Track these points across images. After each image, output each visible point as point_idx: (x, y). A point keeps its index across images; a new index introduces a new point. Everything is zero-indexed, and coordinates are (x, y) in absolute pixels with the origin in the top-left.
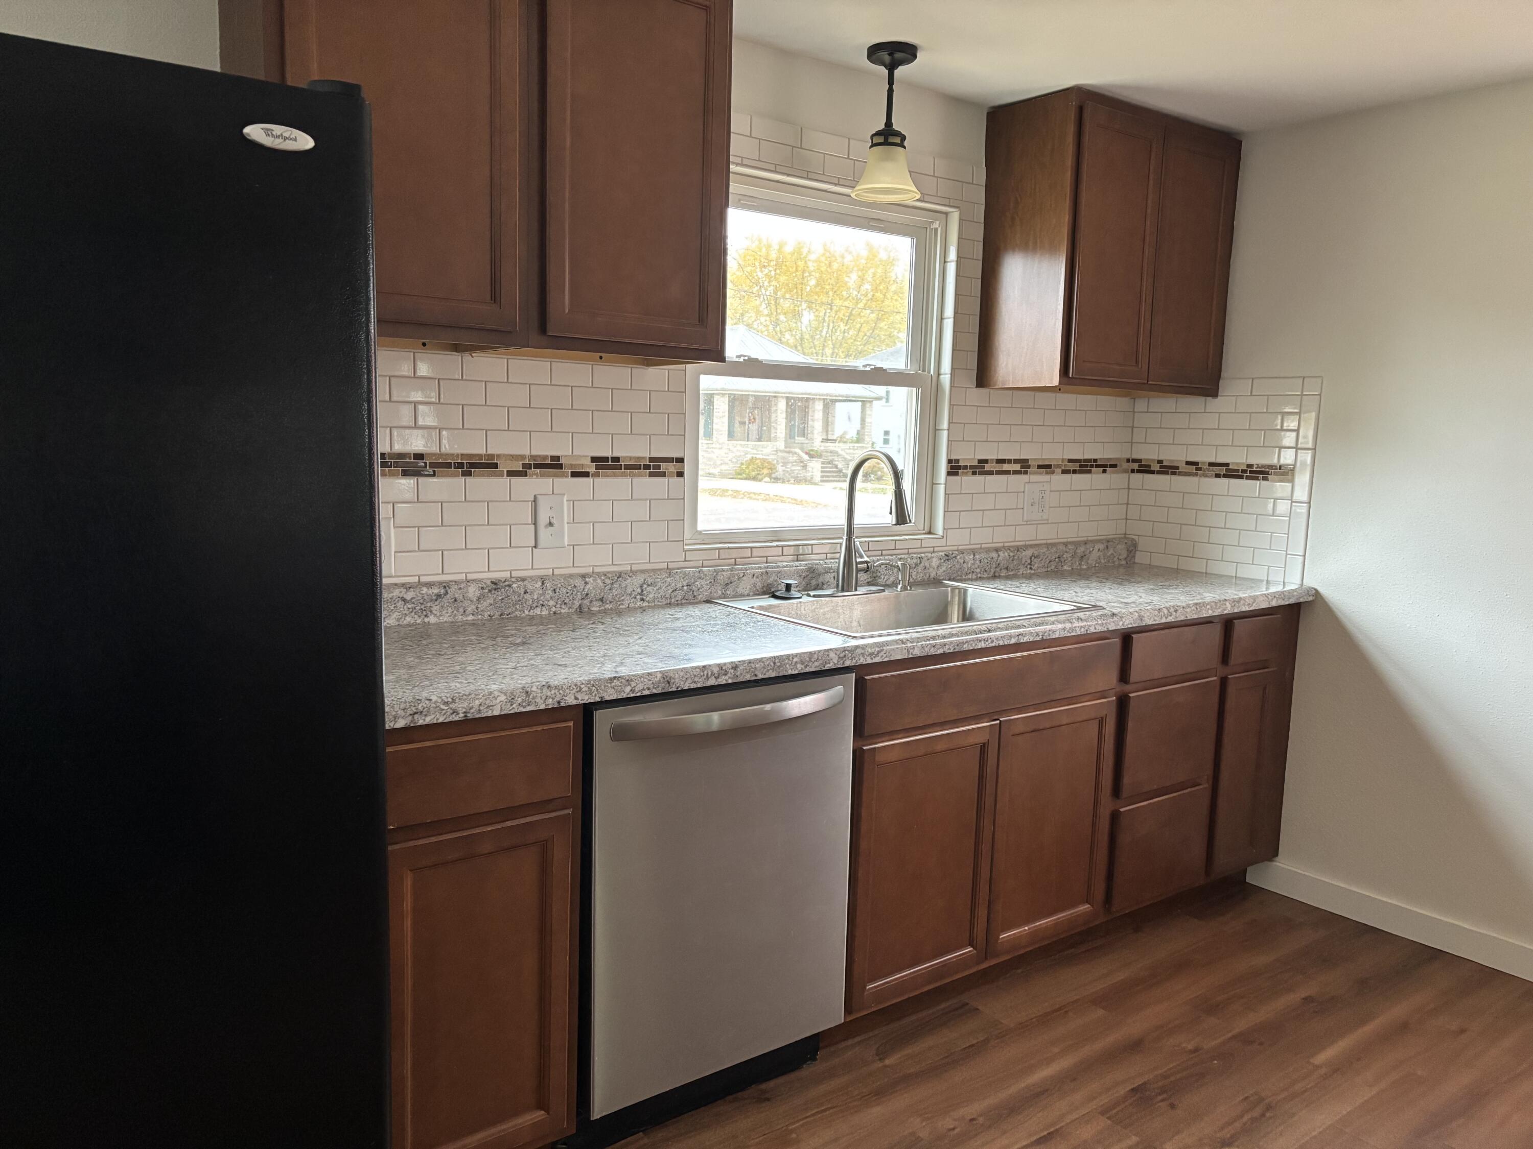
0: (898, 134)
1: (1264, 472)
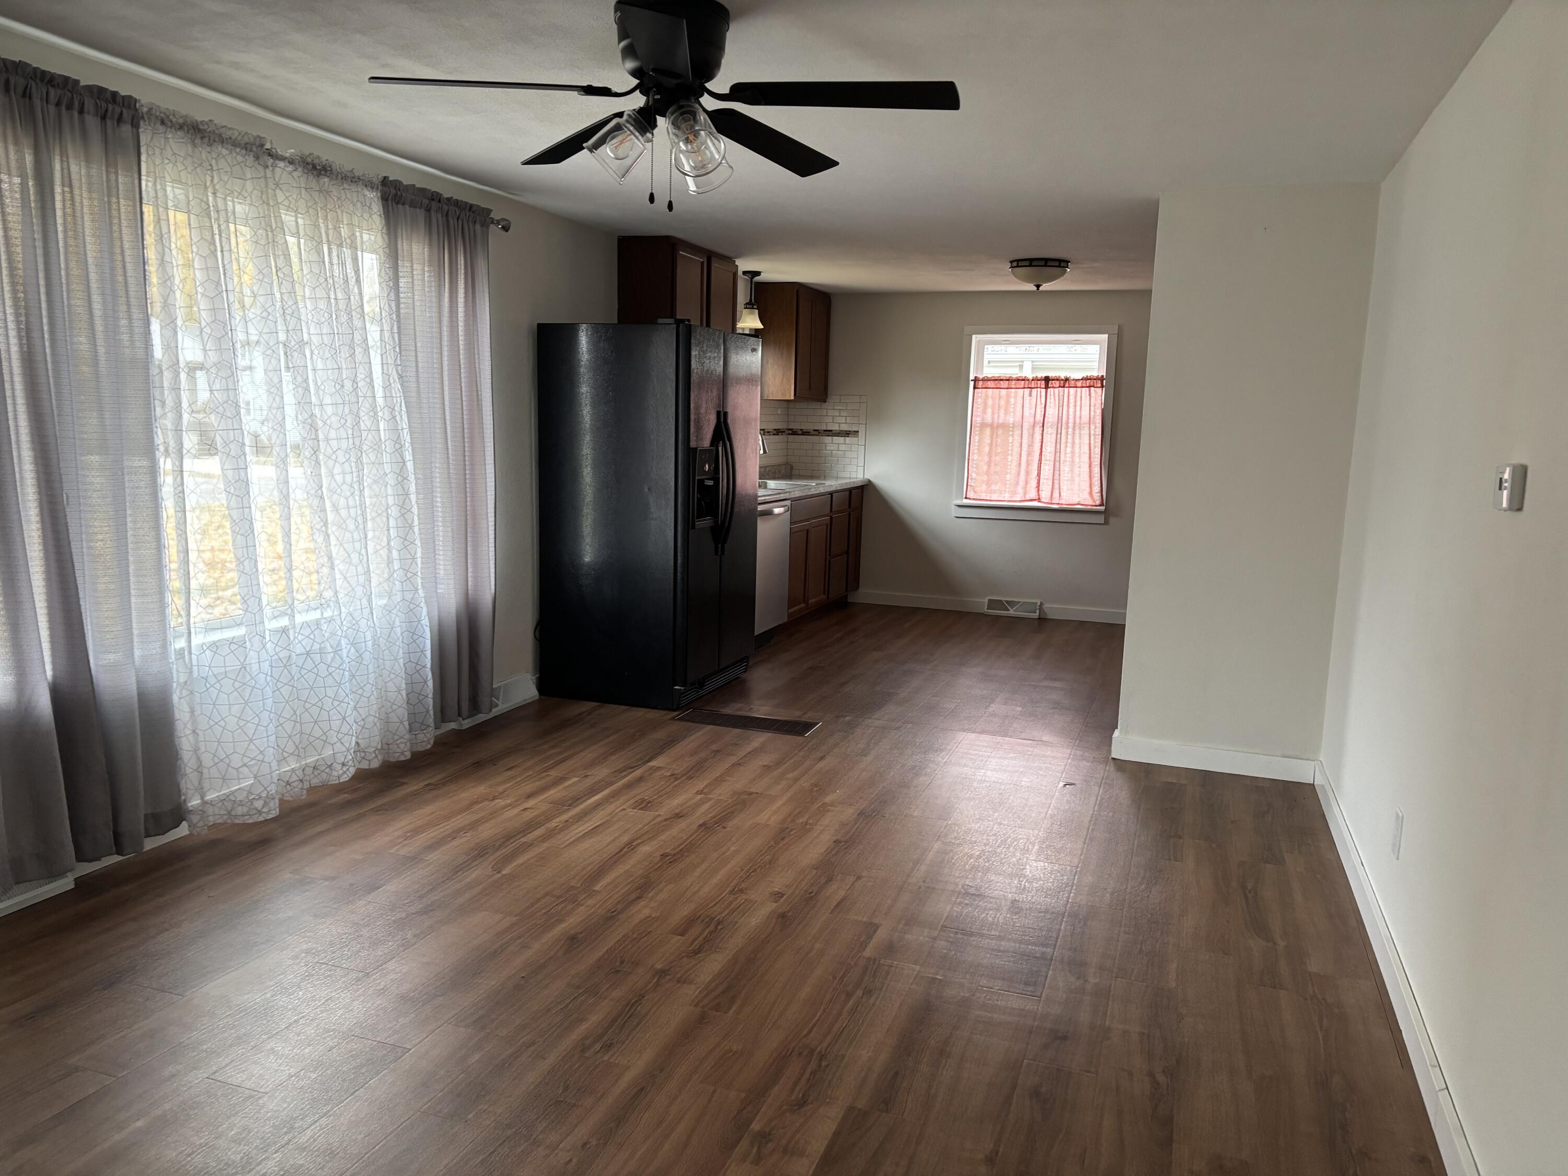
0: (755, 304)
1: (847, 434)
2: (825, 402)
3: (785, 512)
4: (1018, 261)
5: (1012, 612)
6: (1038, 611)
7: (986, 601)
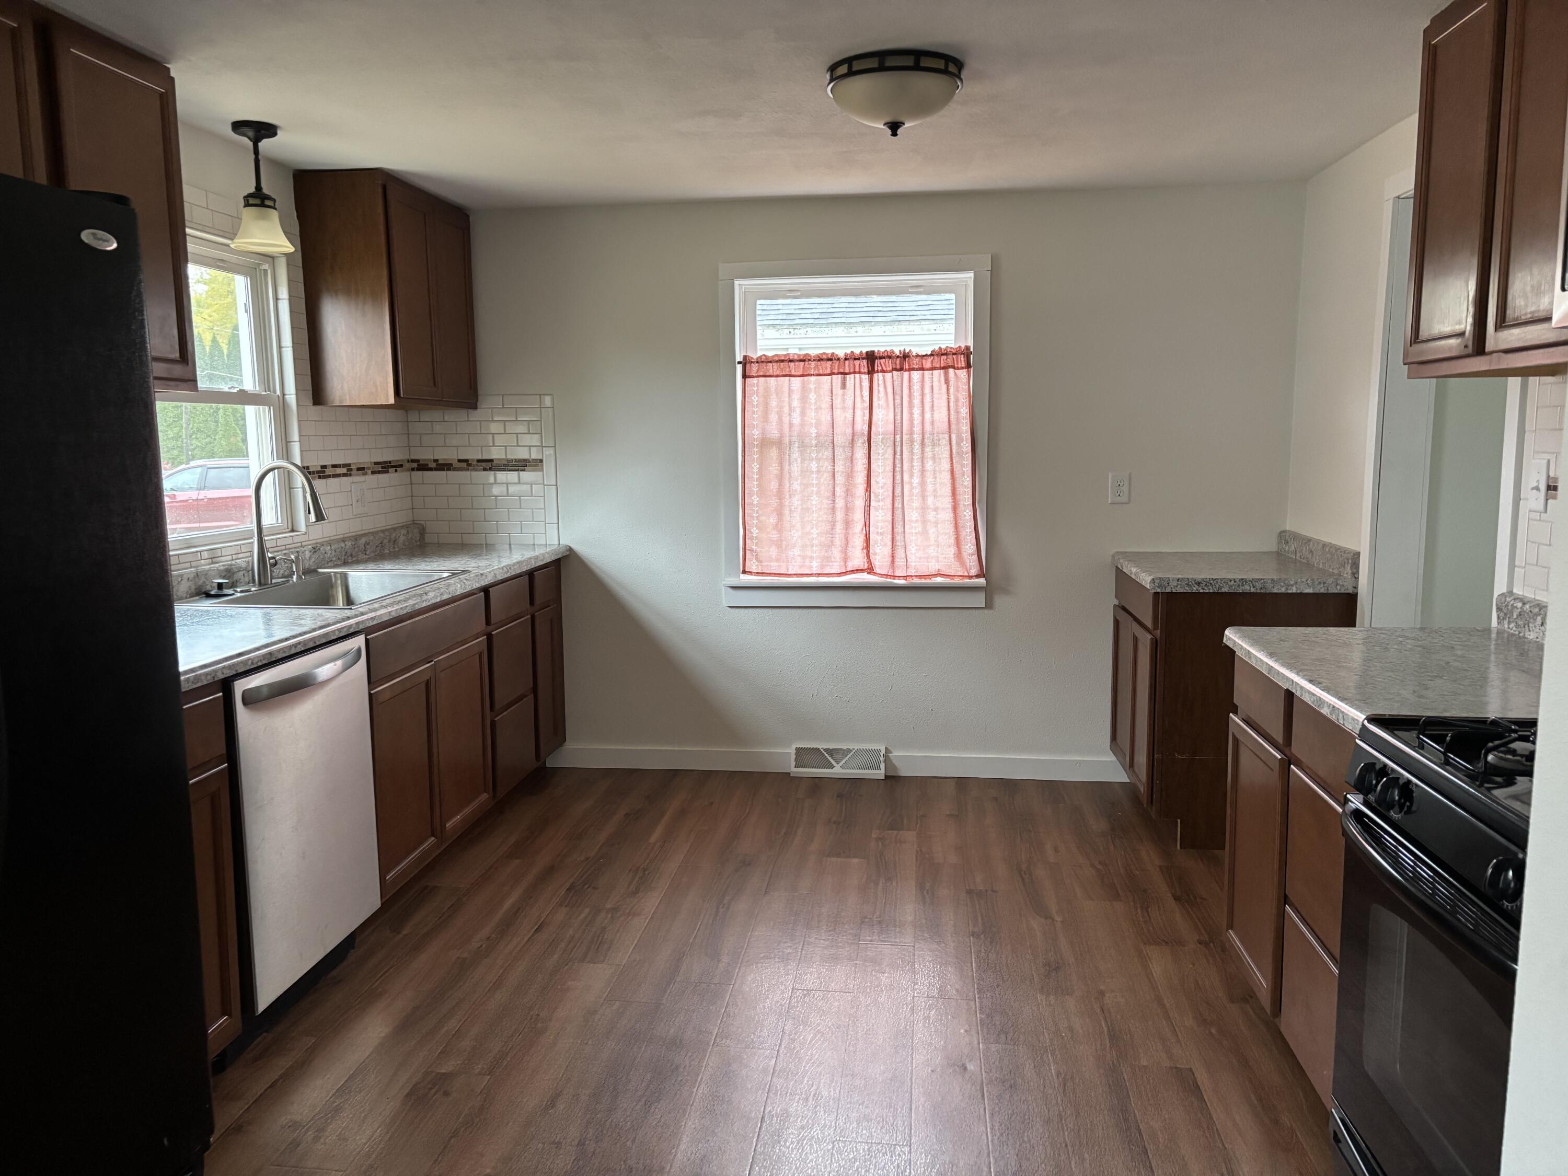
0: (268, 198)
1: (521, 465)
2: (475, 407)
4: (849, 61)
5: (838, 770)
6: (883, 766)
7: (793, 751)
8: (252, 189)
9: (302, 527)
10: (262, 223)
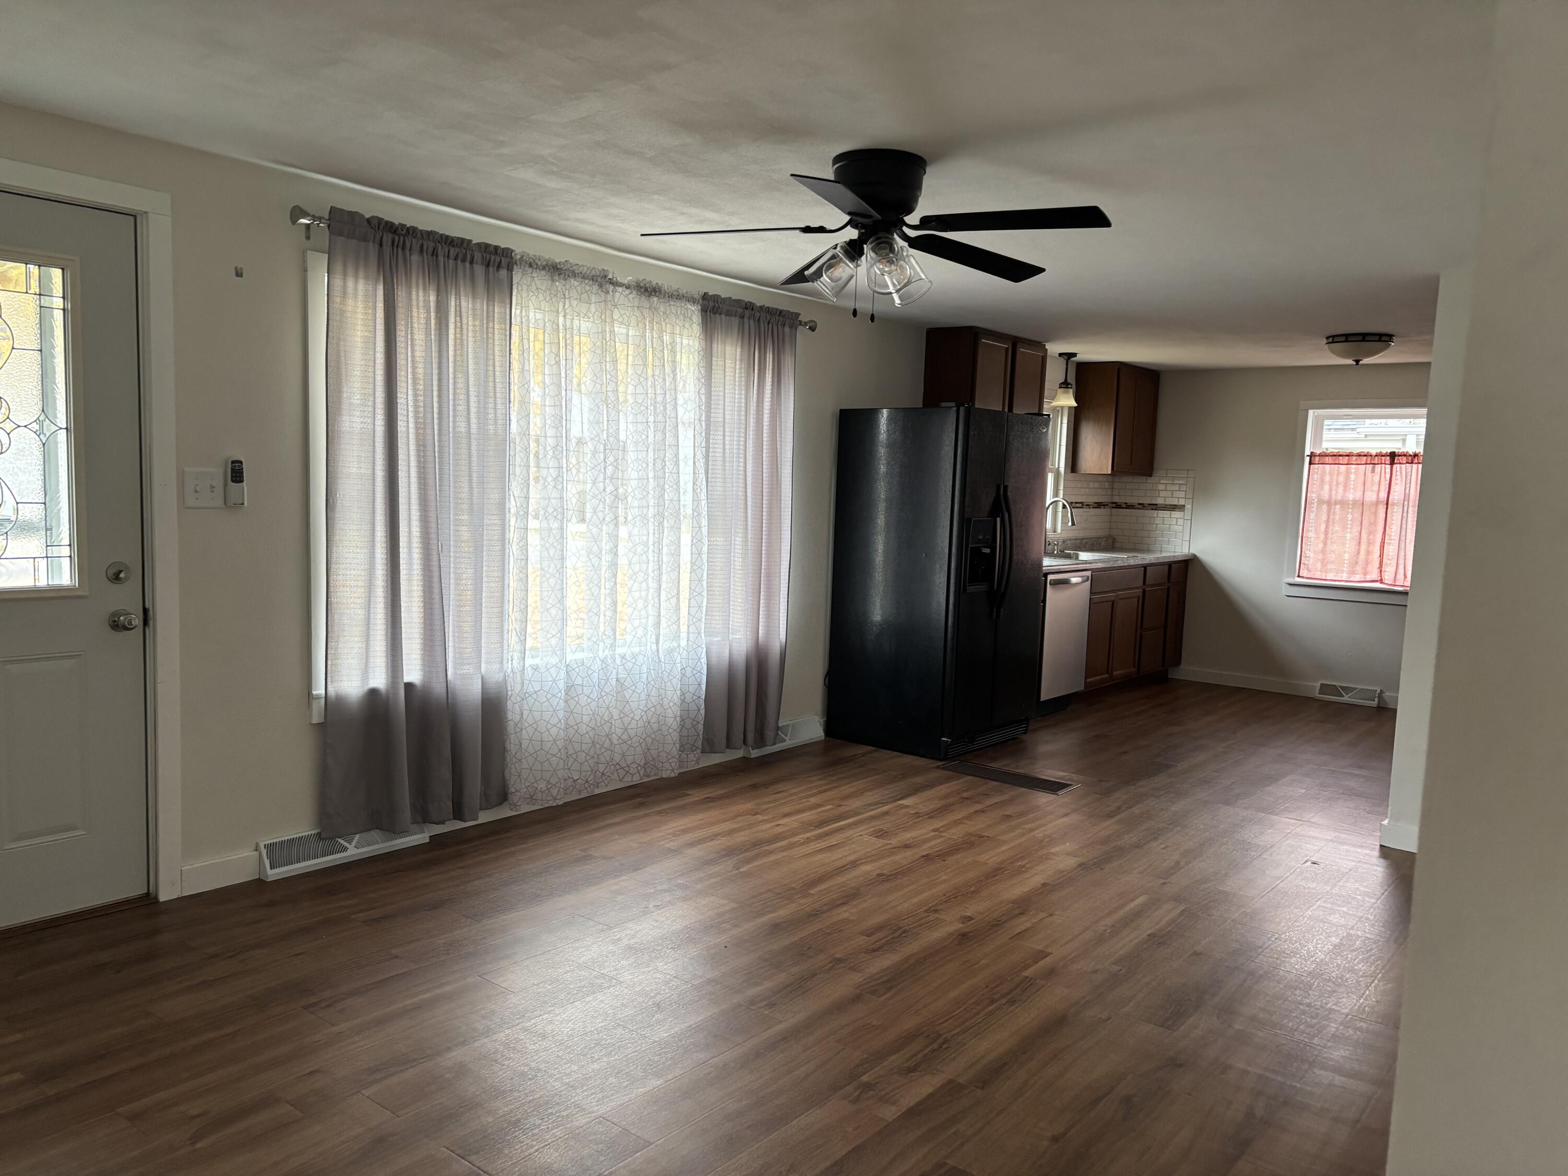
0: (1070, 384)
1: (1173, 508)
2: (1150, 475)
3: (1083, 582)
5: (1346, 698)
6: (1376, 700)
7: (1319, 685)
8: (1063, 381)
9: (1059, 530)
10: (1066, 395)
